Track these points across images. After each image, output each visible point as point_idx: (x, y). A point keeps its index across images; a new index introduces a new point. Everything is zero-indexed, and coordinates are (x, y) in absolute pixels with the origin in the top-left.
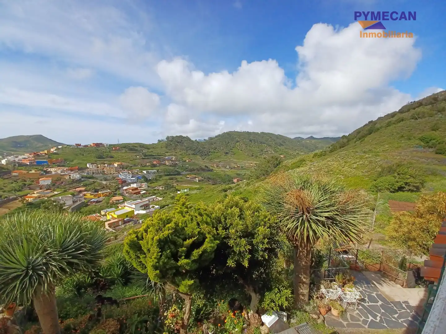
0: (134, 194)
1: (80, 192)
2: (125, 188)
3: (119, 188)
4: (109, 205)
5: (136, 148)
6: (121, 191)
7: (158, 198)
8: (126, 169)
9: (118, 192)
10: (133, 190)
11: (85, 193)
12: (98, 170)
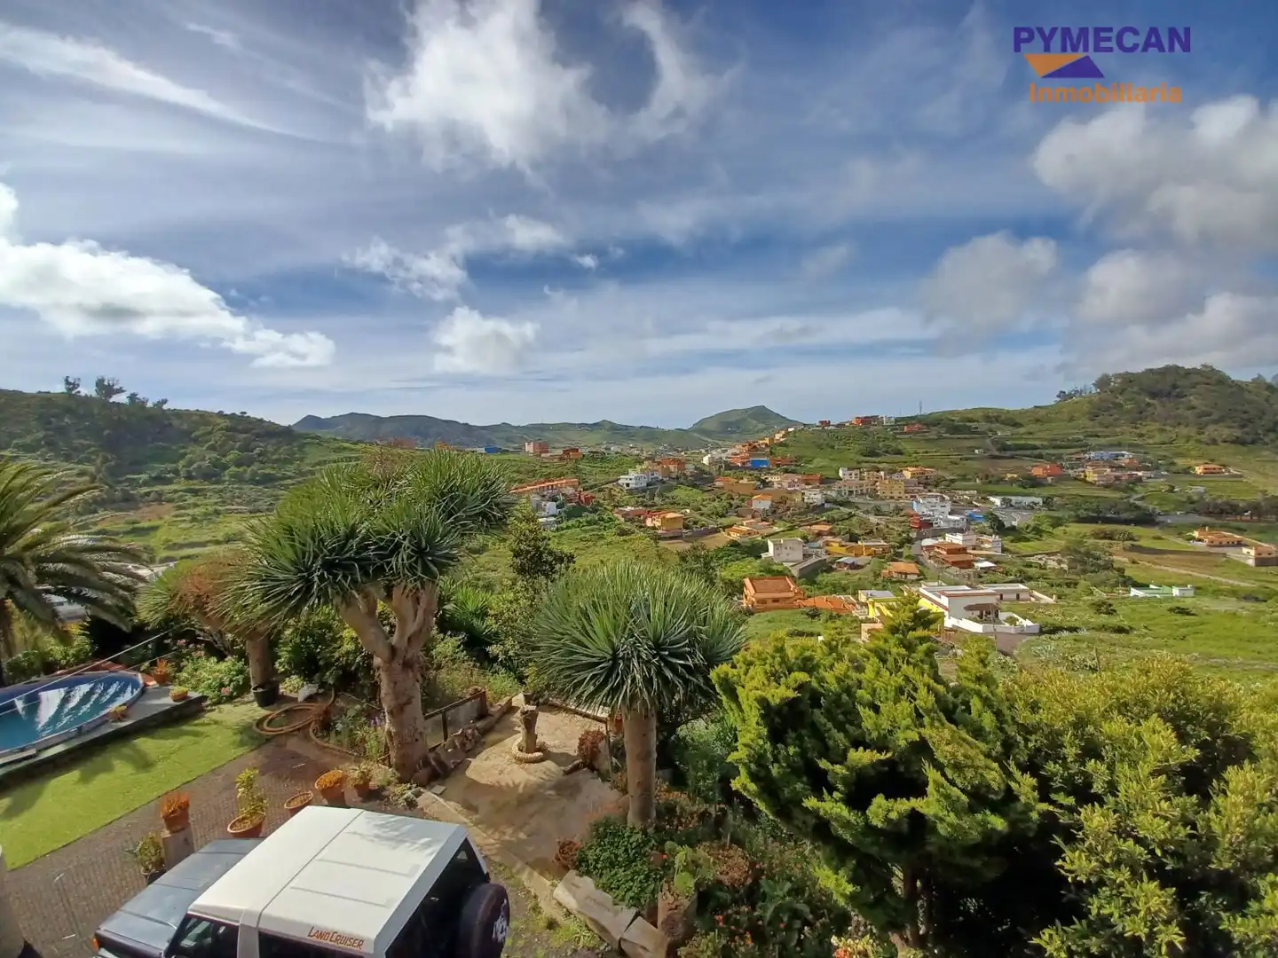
0: (954, 563)
1: (820, 534)
2: (927, 542)
3: (910, 541)
4: (880, 580)
5: (974, 425)
6: (914, 550)
7: (1036, 593)
8: (936, 486)
9: (905, 551)
10: (950, 552)
11: (829, 538)
12: (861, 486)
